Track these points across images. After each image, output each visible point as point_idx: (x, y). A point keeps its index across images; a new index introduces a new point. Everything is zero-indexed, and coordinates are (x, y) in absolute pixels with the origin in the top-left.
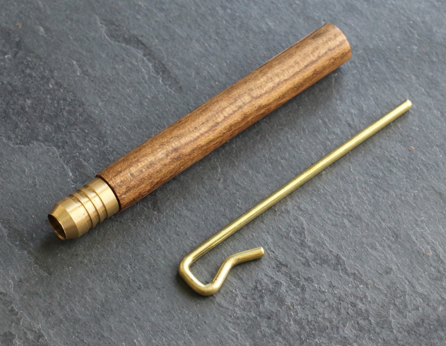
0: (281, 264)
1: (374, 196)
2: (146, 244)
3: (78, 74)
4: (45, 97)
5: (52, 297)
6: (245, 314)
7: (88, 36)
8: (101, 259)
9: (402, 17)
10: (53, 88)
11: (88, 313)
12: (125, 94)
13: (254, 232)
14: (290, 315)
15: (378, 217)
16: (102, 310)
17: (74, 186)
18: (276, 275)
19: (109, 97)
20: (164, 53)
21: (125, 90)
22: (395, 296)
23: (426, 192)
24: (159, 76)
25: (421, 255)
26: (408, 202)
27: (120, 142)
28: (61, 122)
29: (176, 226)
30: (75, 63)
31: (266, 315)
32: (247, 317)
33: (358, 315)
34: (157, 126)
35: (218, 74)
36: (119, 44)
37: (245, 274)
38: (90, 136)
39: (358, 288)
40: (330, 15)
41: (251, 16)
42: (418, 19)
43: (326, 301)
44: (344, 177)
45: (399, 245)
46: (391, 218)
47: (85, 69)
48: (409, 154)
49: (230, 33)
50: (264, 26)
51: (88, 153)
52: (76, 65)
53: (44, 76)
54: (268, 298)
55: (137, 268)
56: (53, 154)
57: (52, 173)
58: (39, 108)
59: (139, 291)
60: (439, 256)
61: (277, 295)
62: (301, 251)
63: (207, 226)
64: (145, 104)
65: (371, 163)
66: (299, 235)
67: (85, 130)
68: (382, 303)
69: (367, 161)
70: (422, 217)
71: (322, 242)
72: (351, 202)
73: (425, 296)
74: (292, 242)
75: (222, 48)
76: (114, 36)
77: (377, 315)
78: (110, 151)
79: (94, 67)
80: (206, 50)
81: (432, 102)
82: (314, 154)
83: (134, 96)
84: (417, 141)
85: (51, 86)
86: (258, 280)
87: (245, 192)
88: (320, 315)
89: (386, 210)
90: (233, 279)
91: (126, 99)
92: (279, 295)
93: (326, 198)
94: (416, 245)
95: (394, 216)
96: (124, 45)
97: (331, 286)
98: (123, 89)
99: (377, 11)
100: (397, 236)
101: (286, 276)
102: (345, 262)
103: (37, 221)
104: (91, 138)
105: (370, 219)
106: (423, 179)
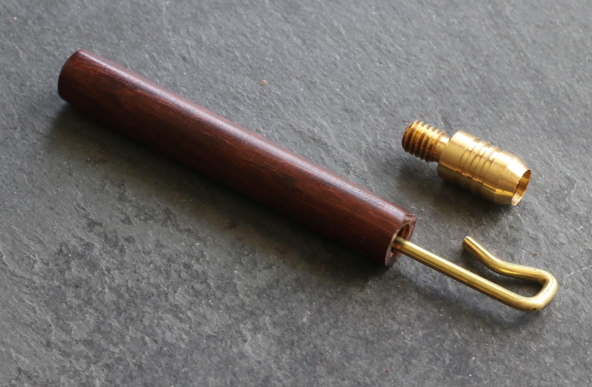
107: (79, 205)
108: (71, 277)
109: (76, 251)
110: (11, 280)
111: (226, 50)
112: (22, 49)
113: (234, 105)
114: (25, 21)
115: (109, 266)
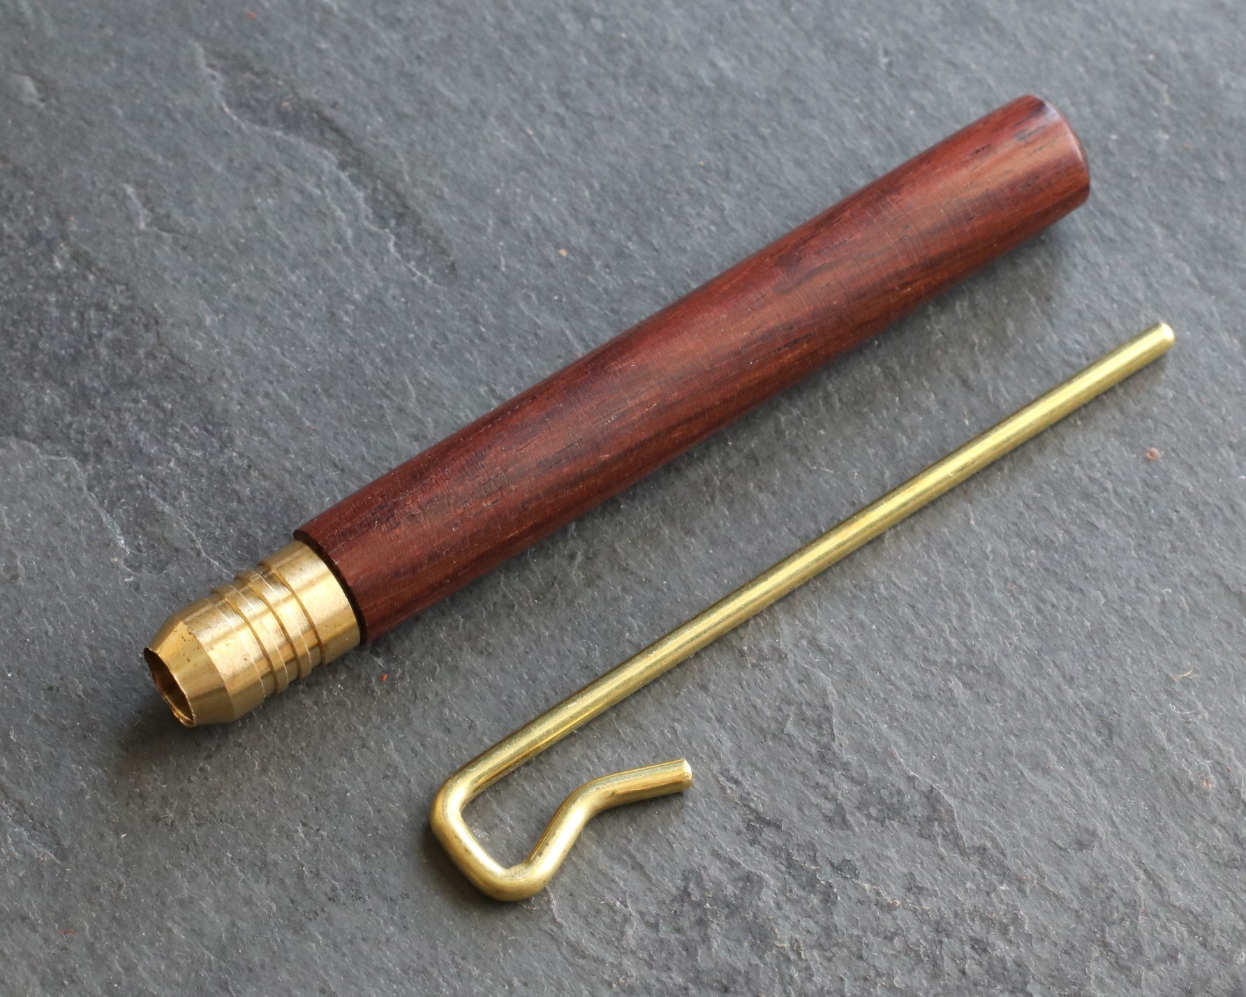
0: (759, 818)
1: (1041, 605)
2: (351, 759)
3: (142, 226)
4: (41, 298)
5: (67, 929)
6: (651, 976)
7: (170, 105)
8: (217, 808)
9: (1123, 41)
10: (67, 272)
11: (177, 976)
12: (285, 288)
13: (679, 721)
14: (787, 978)
15: (1054, 672)
16: (220, 968)
17: (132, 579)
18: (746, 853)
19: (236, 297)
20: (402, 160)
21: (285, 276)
22: (1104, 919)
23: (1200, 594)
24: (387, 230)
25: (1184, 788)
26: (1143, 624)
27: (269, 438)
28: (91, 379)
29: (443, 702)
30: (130, 190)
31: (717, 981)
32: (658, 986)
33: (995, 978)
34: (383, 387)
35: (565, 222)
36: (266, 130)
37: (651, 853)
38: (181, 421)
39: (993, 895)
40: (906, 37)
41: (665, 41)
42: (1173, 46)
43: (896, 934)
44: (950, 545)
45: (1118, 758)
46: (1093, 672)
47: (162, 211)
48: (1147, 472)
49: (600, 94)
50: (704, 73)
51: (172, 475)
52: (133, 197)
53: (39, 234)
54: (721, 928)
55: (325, 834)
56: (68, 479)
57: (65, 539)
58: (23, 335)
59: (331, 908)
60: (1239, 792)
61: (750, 916)
62: (821, 779)
63: (535, 702)
64: (346, 319)
65: (1031, 502)
66: (814, 729)
67: (165, 404)
68: (1067, 941)
69: (1020, 496)
70: (1186, 670)
71: (885, 750)
72: (970, 624)
73: (1196, 917)
74: (793, 750)
75: (577, 142)
76: (249, 106)
77: (1051, 976)
78: (238, 467)
79: (190, 202)
80: (530, 148)
81: (1214, 308)
82: (859, 472)
83: (310, 296)
84: (1171, 430)
85: (58, 264)
86: (692, 871)
87: (651, 595)
88: (878, 979)
89: (1076, 647)
90: (615, 867)
91: (286, 304)
92: (755, 917)
93: (895, 614)
94: (1168, 760)
95: (1102, 669)
96: (279, 134)
97: (913, 888)
98: (278, 272)
99: (1046, 20)
100: (1110, 731)
101: (776, 857)
102: (952, 812)
103: (19, 691)
104: (183, 427)
105: (1028, 677)
106: (1189, 552)
107: (725, 772)
108: (711, 965)
109: (720, 894)
110: (572, 965)
111: (1064, 361)
112: (583, 340)
113: (1084, 513)
114: (587, 259)
115: (798, 936)
